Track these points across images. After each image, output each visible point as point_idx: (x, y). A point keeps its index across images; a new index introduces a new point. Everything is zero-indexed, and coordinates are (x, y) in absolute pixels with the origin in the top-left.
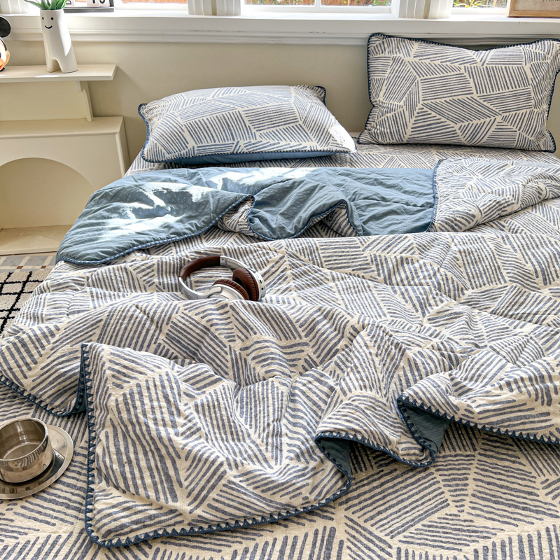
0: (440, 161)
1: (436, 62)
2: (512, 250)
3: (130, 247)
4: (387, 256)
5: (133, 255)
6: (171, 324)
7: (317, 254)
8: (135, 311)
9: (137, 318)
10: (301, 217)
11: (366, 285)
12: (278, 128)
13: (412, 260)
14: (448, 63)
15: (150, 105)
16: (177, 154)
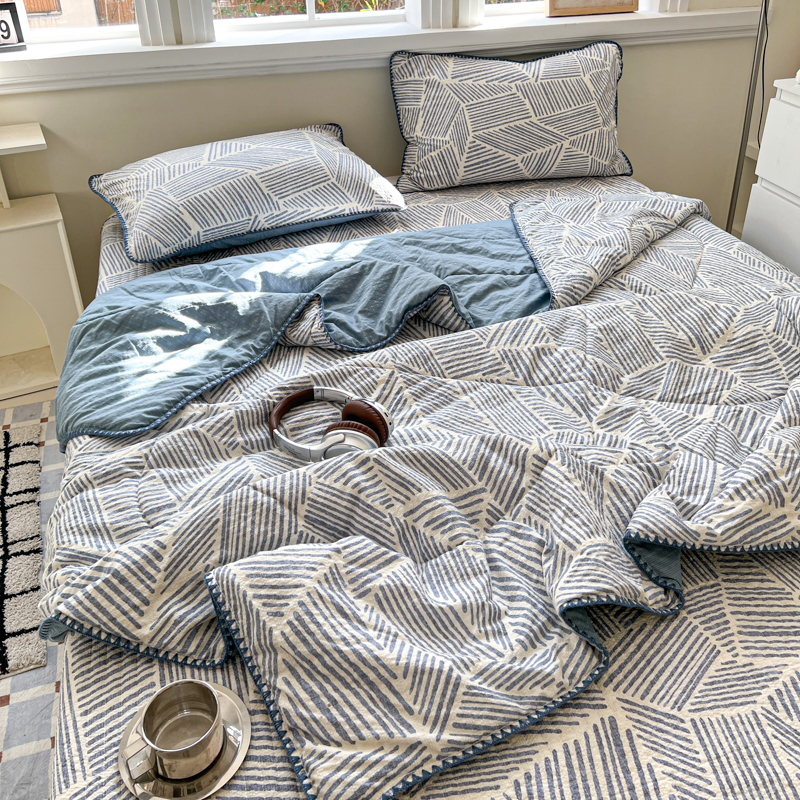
0: (511, 206)
2: (655, 318)
3: (182, 398)
4: (519, 349)
5: (189, 408)
6: (307, 502)
7: (433, 362)
8: (255, 495)
9: (262, 504)
10: (390, 313)
11: (506, 391)
12: (305, 191)
13: (549, 349)
14: (496, 83)
15: (107, 178)
16: (177, 245)
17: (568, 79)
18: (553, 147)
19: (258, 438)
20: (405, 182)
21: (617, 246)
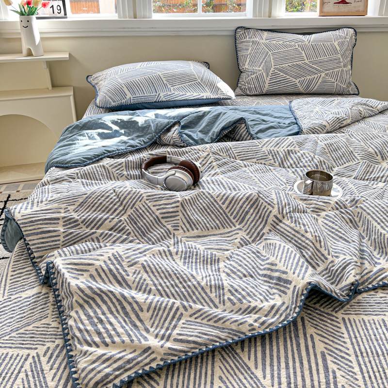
0: (290, 102)
1: (280, 42)
2: (357, 141)
3: (102, 155)
4: (278, 150)
5: (105, 159)
7: (231, 152)
10: (214, 132)
11: (268, 168)
12: (185, 85)
13: (295, 151)
14: (288, 43)
15: (95, 76)
16: (119, 102)
17: (326, 43)
18: (316, 76)
19: (135, 174)
20: (238, 90)
21: (343, 115)
